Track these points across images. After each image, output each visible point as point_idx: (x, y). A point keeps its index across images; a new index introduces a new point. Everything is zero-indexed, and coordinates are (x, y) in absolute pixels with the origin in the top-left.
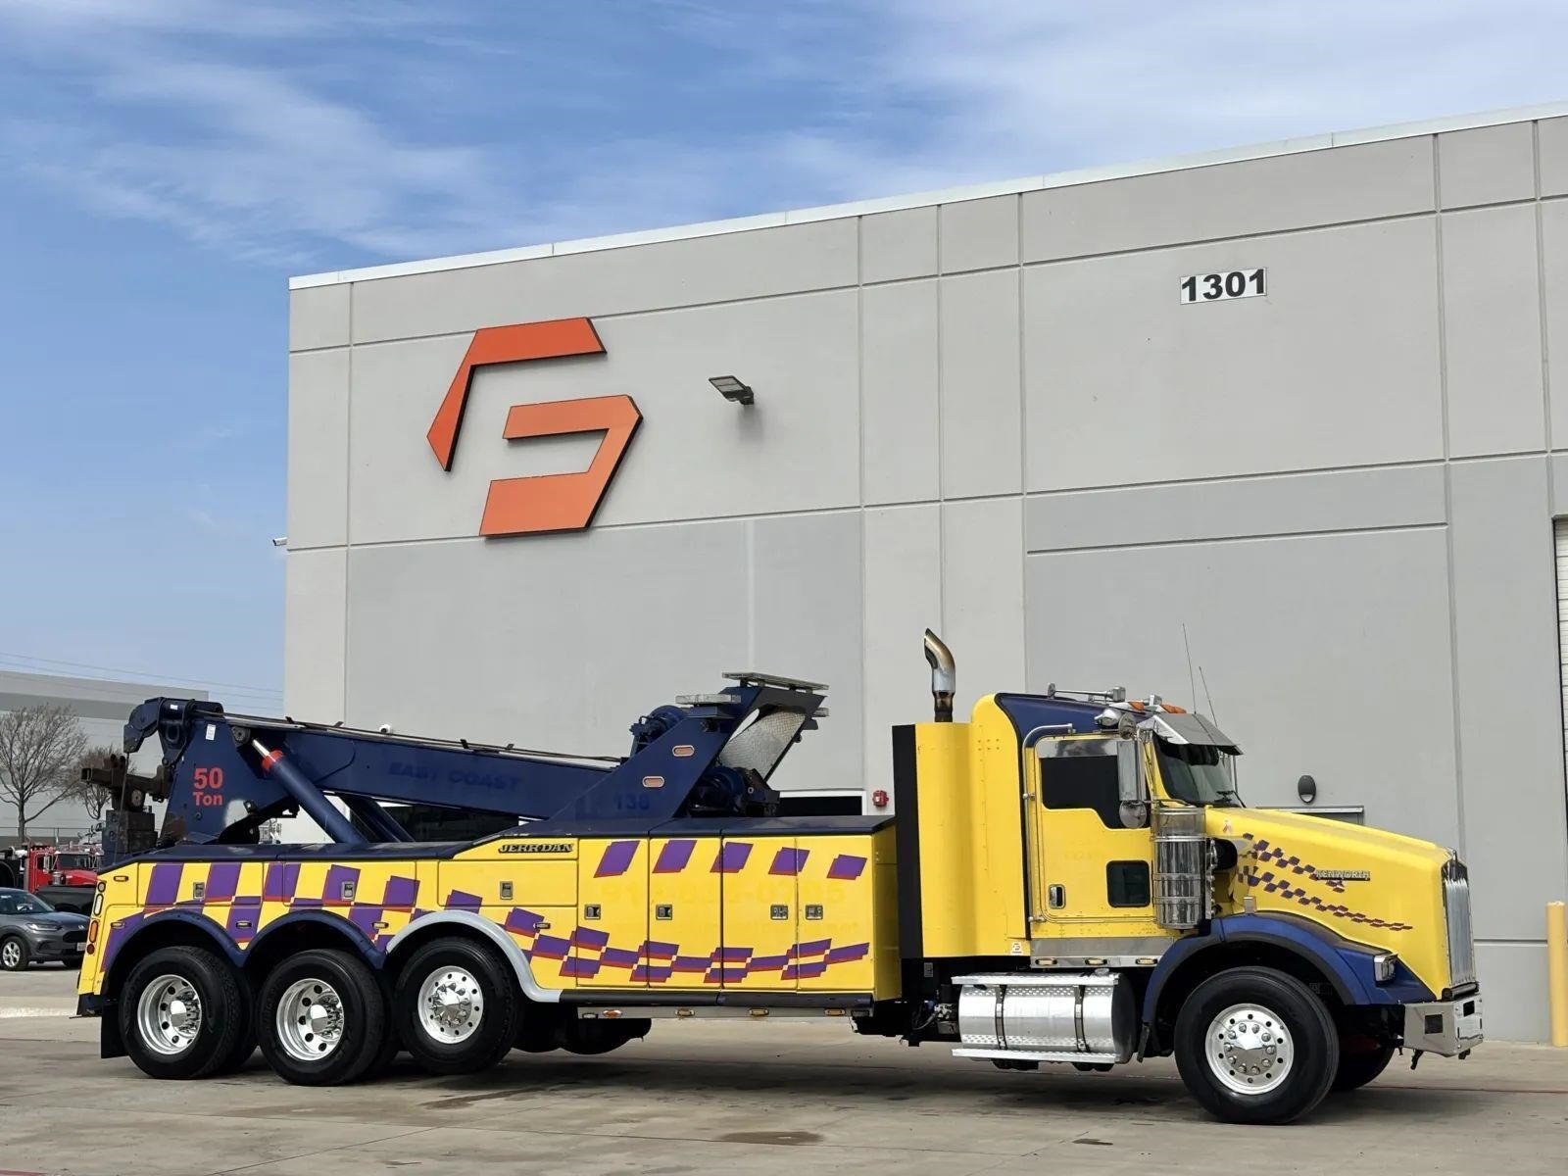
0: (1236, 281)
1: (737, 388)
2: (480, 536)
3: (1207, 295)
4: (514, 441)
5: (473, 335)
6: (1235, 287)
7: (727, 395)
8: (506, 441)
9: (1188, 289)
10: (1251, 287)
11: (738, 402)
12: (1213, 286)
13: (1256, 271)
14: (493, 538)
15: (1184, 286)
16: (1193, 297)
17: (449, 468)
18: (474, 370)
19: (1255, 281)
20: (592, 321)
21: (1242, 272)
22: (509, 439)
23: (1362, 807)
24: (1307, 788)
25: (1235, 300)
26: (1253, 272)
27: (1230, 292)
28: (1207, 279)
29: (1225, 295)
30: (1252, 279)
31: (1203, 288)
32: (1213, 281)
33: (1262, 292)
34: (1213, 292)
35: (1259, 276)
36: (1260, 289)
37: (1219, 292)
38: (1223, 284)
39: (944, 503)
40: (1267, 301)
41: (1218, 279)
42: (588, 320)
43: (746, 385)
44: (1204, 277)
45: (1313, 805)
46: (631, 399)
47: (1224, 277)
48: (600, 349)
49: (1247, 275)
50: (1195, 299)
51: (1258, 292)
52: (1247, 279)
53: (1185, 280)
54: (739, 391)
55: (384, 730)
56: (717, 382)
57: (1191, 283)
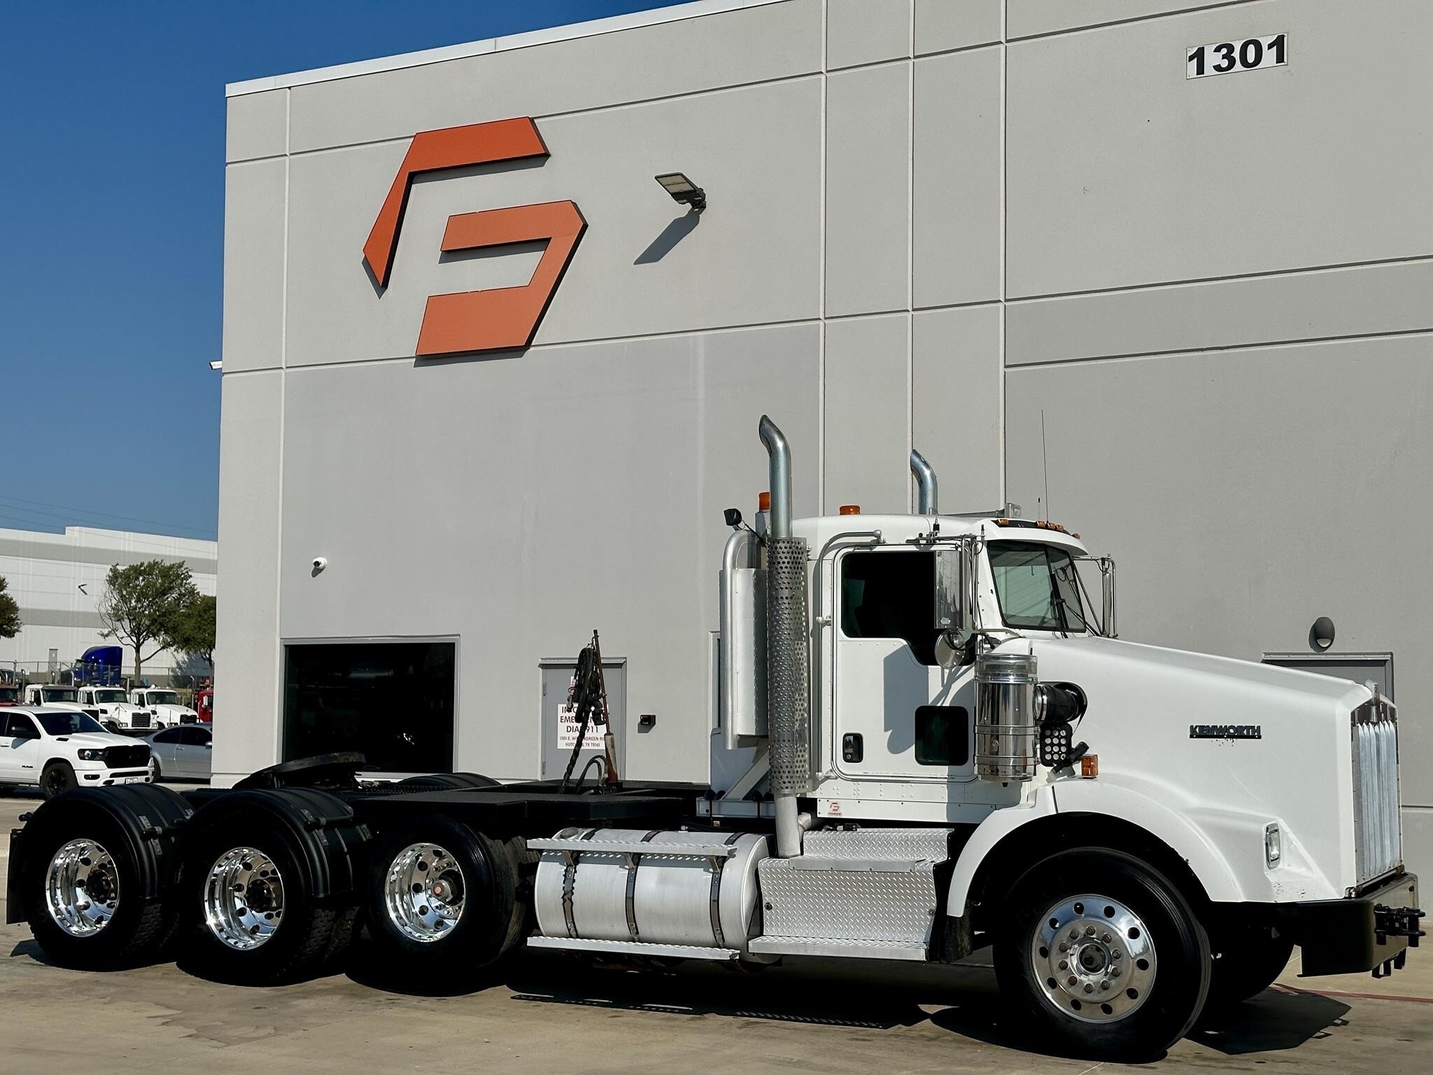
0: (1251, 50)
1: (687, 187)
2: (416, 356)
3: (1218, 68)
4: (452, 254)
5: (412, 139)
6: (1251, 57)
7: (678, 196)
9: (1195, 61)
10: (1269, 56)
11: (687, 203)
12: (1224, 57)
13: (1276, 36)
14: (430, 359)
15: (1191, 58)
16: (1200, 70)
17: (384, 287)
18: (412, 177)
19: (1275, 49)
20: (536, 121)
21: (1260, 39)
22: (449, 251)
23: (1391, 654)
24: (1325, 632)
25: (1249, 72)
26: (1272, 39)
27: (1245, 63)
28: (1218, 50)
29: (1238, 66)
30: (1270, 46)
31: (1213, 59)
32: (1224, 51)
33: (1283, 61)
34: (1225, 63)
35: (1279, 43)
36: (1280, 59)
37: (1232, 63)
38: (1236, 54)
39: (914, 313)
40: (1289, 71)
41: (1231, 48)
42: (532, 120)
43: (698, 185)
44: (1214, 47)
45: (1331, 651)
46: (574, 204)
47: (1238, 46)
48: (543, 152)
49: (1265, 43)
50: (1203, 73)
51: (1278, 62)
52: (1265, 47)
53: (1192, 52)
54: (690, 191)
55: (317, 564)
56: (664, 180)
57: (1199, 55)
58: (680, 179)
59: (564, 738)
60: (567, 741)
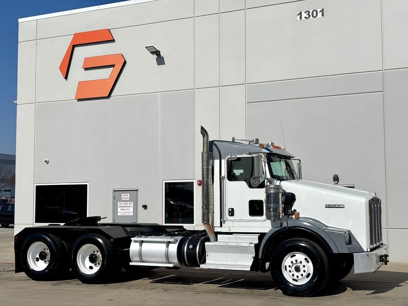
0: (315, 13)
1: (155, 50)
2: (76, 99)
3: (306, 18)
4: (86, 69)
5: (74, 35)
6: (315, 15)
7: (152, 53)
8: (84, 69)
10: (320, 14)
11: (155, 55)
12: (307, 14)
13: (321, 9)
14: (79, 100)
15: (298, 15)
16: (301, 18)
17: (66, 78)
18: (74, 46)
19: (321, 12)
20: (110, 30)
21: (317, 10)
22: (85, 68)
23: (354, 185)
24: (336, 179)
25: (314, 19)
26: (320, 10)
27: (313, 16)
28: (305, 12)
29: (311, 17)
30: (320, 12)
31: (304, 15)
32: (307, 13)
33: (323, 16)
34: (307, 16)
35: (322, 11)
36: (323, 15)
37: (309, 16)
38: (311, 14)
39: (220, 87)
40: (325, 19)
41: (309, 12)
42: (109, 30)
43: (158, 50)
44: (304, 11)
45: (338, 184)
46: (122, 55)
47: (311, 11)
48: (113, 39)
51: (322, 16)
52: (318, 12)
53: (298, 13)
54: (156, 52)
55: (46, 161)
56: (148, 48)
57: (300, 14)
58: (153, 48)
59: (120, 212)
60: (121, 213)
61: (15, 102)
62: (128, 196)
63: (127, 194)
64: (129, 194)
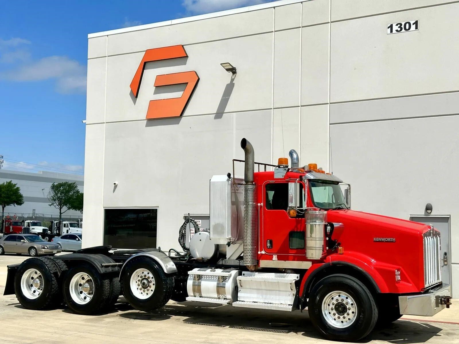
0: (407, 25)
2: (146, 119)
3: (397, 31)
4: (158, 87)
5: (145, 52)
6: (407, 27)
7: (228, 70)
8: (155, 87)
9: (390, 28)
10: (413, 27)
11: (231, 72)
12: (399, 27)
14: (150, 120)
15: (389, 28)
17: (137, 97)
18: (145, 63)
19: (415, 25)
20: (184, 46)
21: (410, 22)
22: (156, 87)
23: (450, 215)
24: (429, 208)
25: (408, 33)
26: (414, 22)
27: (405, 29)
28: (397, 25)
29: (403, 30)
30: (413, 24)
31: (395, 28)
32: (399, 25)
34: (399, 29)
35: (416, 23)
36: (416, 28)
37: (401, 29)
38: (403, 26)
39: (301, 107)
40: (419, 32)
41: (401, 24)
42: (183, 46)
43: (234, 67)
45: (431, 215)
46: (196, 72)
47: (403, 24)
49: (412, 23)
50: (392, 32)
53: (389, 25)
54: (231, 68)
55: (115, 184)
56: (223, 65)
57: (391, 27)
58: (228, 64)
61: (84, 121)
62: (199, 222)
63: (199, 220)
64: (200, 220)
